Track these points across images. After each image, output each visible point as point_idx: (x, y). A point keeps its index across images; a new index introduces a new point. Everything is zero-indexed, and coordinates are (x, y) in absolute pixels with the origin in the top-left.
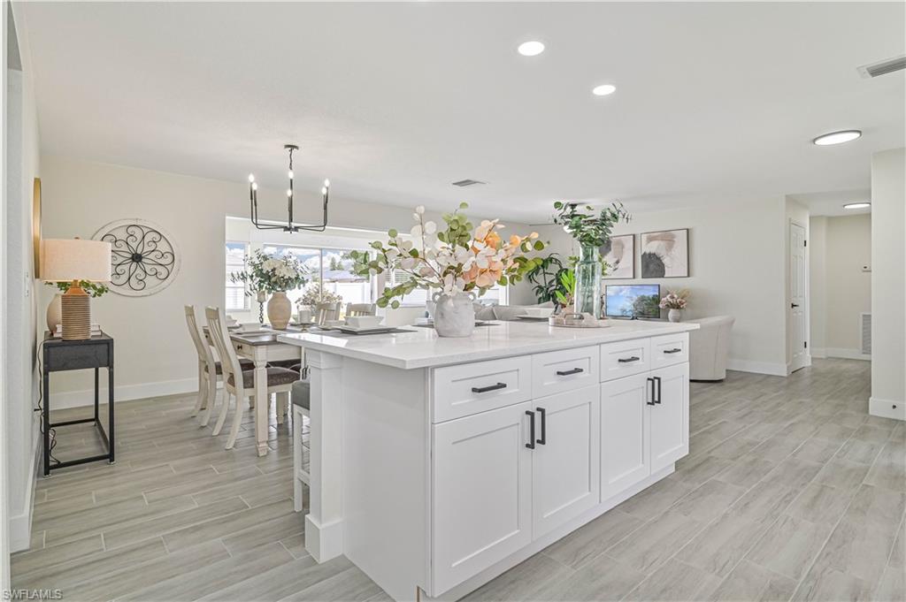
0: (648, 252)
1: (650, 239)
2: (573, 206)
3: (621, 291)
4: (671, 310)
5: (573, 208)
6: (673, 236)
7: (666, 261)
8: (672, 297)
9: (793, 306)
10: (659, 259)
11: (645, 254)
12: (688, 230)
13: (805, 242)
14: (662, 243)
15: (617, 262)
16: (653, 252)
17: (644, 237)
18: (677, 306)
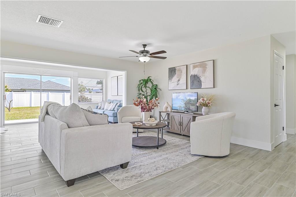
0: (193, 74)
1: (194, 67)
2: (145, 46)
3: (179, 96)
4: (204, 107)
5: (144, 47)
6: (206, 65)
7: (202, 79)
8: (203, 100)
9: (276, 105)
10: (198, 78)
11: (192, 75)
12: (214, 61)
13: (283, 67)
14: (200, 69)
15: (179, 80)
16: (196, 74)
17: (191, 66)
18: (206, 105)
